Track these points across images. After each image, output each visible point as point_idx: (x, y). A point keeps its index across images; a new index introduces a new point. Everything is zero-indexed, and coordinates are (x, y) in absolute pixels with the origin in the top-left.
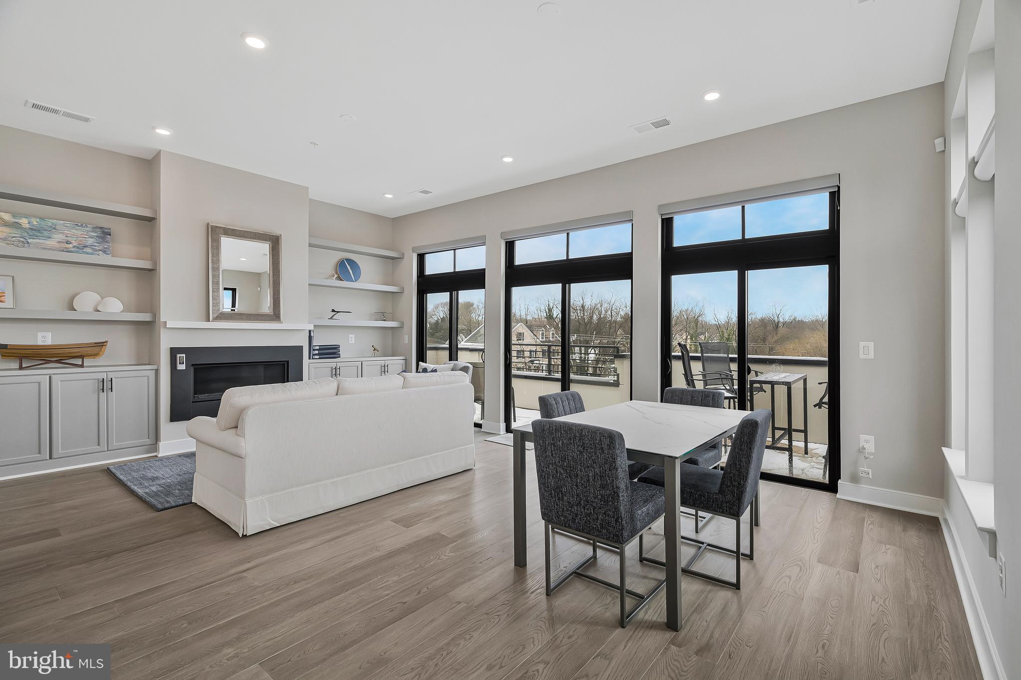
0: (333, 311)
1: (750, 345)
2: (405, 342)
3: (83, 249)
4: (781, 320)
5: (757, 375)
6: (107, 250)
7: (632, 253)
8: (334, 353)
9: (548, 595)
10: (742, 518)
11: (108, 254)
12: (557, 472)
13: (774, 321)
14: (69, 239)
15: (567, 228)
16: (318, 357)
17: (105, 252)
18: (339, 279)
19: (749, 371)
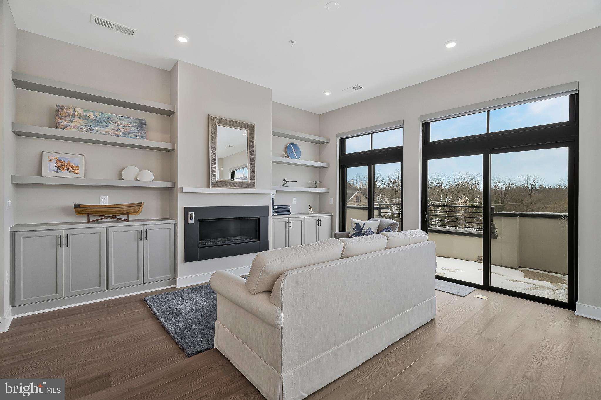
0: (285, 180)
2: (330, 204)
3: (128, 135)
4: (534, 188)
6: (143, 136)
8: (286, 211)
11: (144, 139)
13: (529, 189)
14: (119, 127)
17: (142, 137)
18: (287, 157)
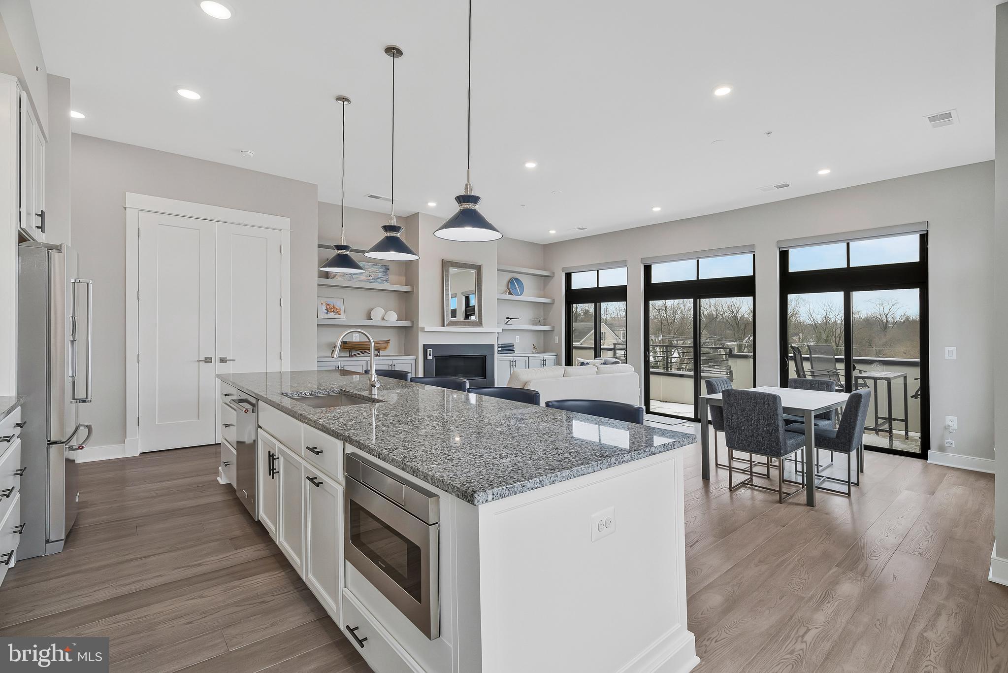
0: (508, 318)
1: (855, 347)
2: (555, 342)
3: (377, 280)
4: (890, 320)
5: (860, 373)
6: (387, 280)
7: (754, 276)
8: (509, 350)
9: (730, 490)
10: (851, 453)
11: (388, 283)
12: (738, 418)
13: (882, 321)
14: (371, 274)
15: (697, 256)
16: (501, 352)
18: (510, 294)
19: (854, 369)
